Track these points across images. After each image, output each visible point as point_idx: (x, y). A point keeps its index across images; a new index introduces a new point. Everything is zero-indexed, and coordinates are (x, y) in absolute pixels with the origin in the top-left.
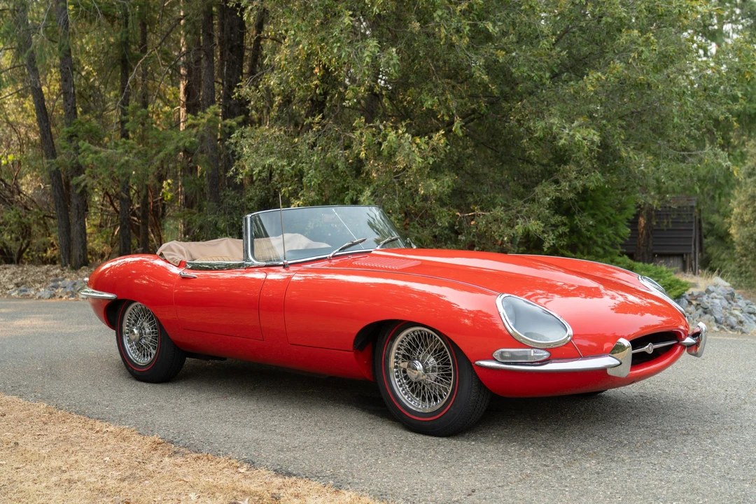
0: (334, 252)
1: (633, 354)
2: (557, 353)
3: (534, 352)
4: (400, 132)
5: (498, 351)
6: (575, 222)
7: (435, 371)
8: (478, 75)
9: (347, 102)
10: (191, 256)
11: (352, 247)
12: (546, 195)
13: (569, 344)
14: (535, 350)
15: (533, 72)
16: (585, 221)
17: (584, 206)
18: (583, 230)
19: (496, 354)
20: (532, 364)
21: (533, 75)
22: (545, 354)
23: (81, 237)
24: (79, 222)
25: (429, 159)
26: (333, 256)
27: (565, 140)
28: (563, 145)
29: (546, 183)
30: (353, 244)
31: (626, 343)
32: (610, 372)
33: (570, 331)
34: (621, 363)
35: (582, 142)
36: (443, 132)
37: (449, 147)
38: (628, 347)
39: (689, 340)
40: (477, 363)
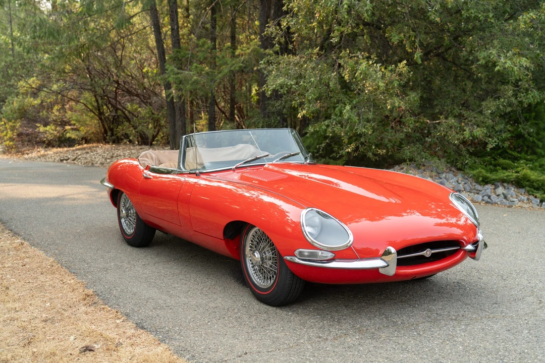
0: (237, 165)
1: (398, 259)
2: (339, 255)
3: (322, 253)
4: (371, 62)
5: (297, 251)
6: (519, 130)
7: (270, 259)
8: (433, 18)
9: (334, 39)
10: (159, 161)
11: (257, 161)
12: (489, 108)
13: (349, 248)
14: (323, 251)
15: (480, 14)
16: (527, 129)
17: (528, 117)
18: (526, 135)
19: (296, 252)
20: (321, 262)
21: (480, 15)
22: (330, 255)
23: (182, 130)
24: (180, 119)
25: (394, 82)
26: (236, 168)
27: (500, 66)
28: (499, 71)
29: (491, 99)
30: (257, 159)
31: (393, 250)
32: (381, 271)
33: (351, 238)
34: (388, 266)
35: (513, 68)
36: (406, 62)
37: (412, 73)
38: (394, 253)
39: (470, 247)
40: (285, 257)
